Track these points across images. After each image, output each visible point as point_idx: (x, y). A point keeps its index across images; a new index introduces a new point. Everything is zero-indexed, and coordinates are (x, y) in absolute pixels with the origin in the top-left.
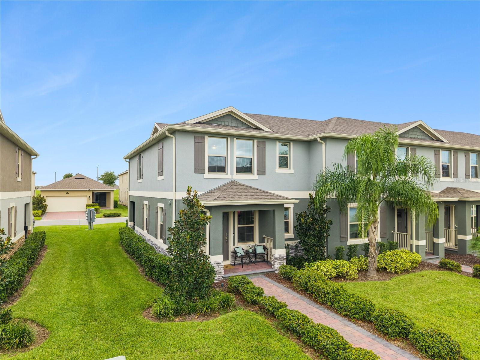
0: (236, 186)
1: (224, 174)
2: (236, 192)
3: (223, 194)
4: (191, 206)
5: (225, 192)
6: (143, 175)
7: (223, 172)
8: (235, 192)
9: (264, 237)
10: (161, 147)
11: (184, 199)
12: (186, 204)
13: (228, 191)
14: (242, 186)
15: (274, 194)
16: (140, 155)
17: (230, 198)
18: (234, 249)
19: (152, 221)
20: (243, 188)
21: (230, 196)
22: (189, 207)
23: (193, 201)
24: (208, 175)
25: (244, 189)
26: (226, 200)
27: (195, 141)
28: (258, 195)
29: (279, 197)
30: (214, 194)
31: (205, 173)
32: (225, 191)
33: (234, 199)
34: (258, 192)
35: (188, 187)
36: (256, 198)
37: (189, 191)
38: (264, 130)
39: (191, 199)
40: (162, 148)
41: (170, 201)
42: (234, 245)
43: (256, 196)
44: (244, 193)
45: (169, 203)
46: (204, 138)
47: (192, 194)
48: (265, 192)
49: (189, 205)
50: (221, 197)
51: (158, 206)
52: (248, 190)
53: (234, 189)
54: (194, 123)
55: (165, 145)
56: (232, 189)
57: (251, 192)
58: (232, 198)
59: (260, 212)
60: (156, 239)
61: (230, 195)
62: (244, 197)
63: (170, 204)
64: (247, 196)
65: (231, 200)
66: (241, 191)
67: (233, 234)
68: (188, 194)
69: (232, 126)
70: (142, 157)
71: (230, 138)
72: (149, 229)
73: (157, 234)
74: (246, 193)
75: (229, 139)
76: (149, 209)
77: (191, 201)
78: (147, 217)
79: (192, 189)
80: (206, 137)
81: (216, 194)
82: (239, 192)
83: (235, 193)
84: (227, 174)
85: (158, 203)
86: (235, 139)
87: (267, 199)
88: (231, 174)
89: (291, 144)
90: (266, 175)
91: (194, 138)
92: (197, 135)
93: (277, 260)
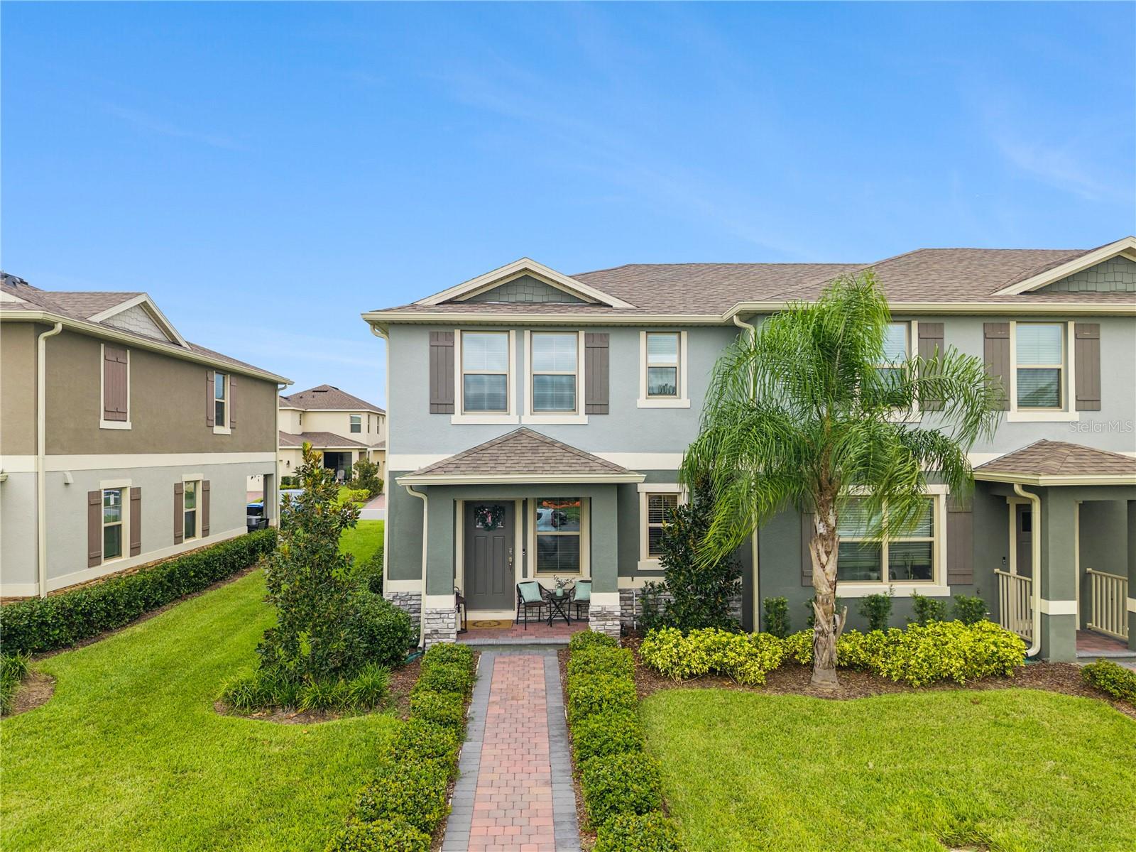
1: (503, 415)
5: (473, 455)
7: (500, 410)
15: (595, 460)
21: (472, 465)
24: (460, 417)
25: (529, 448)
27: (431, 343)
31: (454, 414)
38: (612, 307)
42: (526, 577)
43: (540, 465)
44: (518, 458)
46: (452, 335)
50: (450, 466)
66: (518, 452)
67: (524, 550)
71: (514, 331)
75: (513, 333)
82: (510, 454)
84: (509, 414)
86: (527, 333)
88: (517, 414)
89: (684, 334)
90: (610, 412)
91: (428, 336)
92: (435, 330)
93: (595, 619)
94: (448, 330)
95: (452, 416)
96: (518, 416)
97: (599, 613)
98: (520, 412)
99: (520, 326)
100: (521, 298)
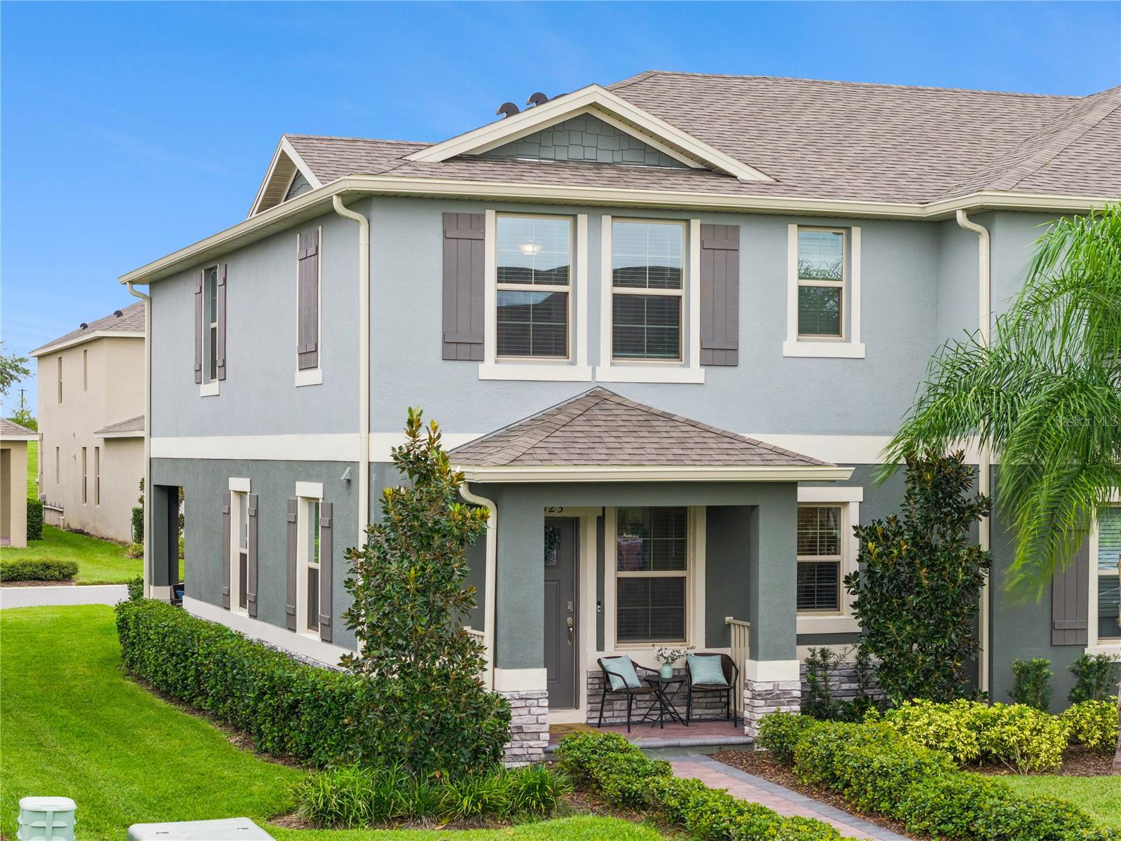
0: (606, 413)
1: (563, 364)
2: (602, 435)
3: (549, 439)
4: (421, 474)
5: (557, 434)
6: (224, 361)
7: (556, 354)
8: (598, 434)
9: (729, 625)
10: (312, 251)
11: (398, 451)
12: (403, 469)
13: (571, 429)
14: (634, 413)
15: (757, 444)
16: (211, 273)
17: (575, 457)
18: (599, 661)
19: (271, 559)
20: (633, 418)
21: (572, 451)
22: (416, 477)
23: (426, 459)
24: (493, 367)
25: (636, 423)
26: (555, 462)
27: (445, 232)
28: (690, 446)
29: (774, 457)
30: (514, 441)
31: (483, 360)
32: (557, 430)
33: (588, 461)
34: (693, 434)
35: (410, 410)
36: (678, 457)
37: (413, 425)
38: (735, 177)
39: (422, 452)
40: (317, 253)
41: (348, 469)
42: (600, 646)
43: (680, 452)
44: (634, 440)
45: (345, 476)
46: (482, 218)
47: (423, 435)
48: (722, 435)
49: (416, 473)
50: (538, 451)
51: (297, 494)
52: (651, 429)
53: (595, 423)
54: (442, 161)
55: (329, 243)
56: (588, 423)
57: (665, 435)
58: (580, 456)
59: (713, 514)
60: (290, 633)
61: (576, 445)
62: (631, 452)
63: (349, 481)
64: (642, 452)
65: (576, 462)
66: (624, 429)
67: (599, 603)
68: (410, 434)
69: (598, 165)
70: (219, 281)
71: (585, 216)
72: (256, 598)
73: (295, 610)
74: (641, 440)
75: (583, 219)
76: (256, 511)
77: (420, 459)
78: (247, 551)
79: (422, 419)
80: (490, 215)
81: (523, 442)
82: (615, 434)
83: (598, 440)
84: (574, 363)
85: (297, 483)
86: (606, 220)
87: (720, 463)
88: (588, 364)
89: (856, 232)
90: (739, 365)
91: (440, 219)
92: (454, 209)
93: (762, 702)
94: (474, 210)
95: (481, 365)
96: (591, 367)
97: (769, 692)
98: (594, 361)
99: (596, 208)
100: (576, 153)
